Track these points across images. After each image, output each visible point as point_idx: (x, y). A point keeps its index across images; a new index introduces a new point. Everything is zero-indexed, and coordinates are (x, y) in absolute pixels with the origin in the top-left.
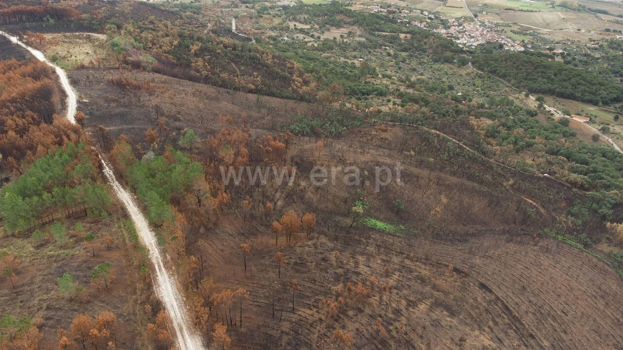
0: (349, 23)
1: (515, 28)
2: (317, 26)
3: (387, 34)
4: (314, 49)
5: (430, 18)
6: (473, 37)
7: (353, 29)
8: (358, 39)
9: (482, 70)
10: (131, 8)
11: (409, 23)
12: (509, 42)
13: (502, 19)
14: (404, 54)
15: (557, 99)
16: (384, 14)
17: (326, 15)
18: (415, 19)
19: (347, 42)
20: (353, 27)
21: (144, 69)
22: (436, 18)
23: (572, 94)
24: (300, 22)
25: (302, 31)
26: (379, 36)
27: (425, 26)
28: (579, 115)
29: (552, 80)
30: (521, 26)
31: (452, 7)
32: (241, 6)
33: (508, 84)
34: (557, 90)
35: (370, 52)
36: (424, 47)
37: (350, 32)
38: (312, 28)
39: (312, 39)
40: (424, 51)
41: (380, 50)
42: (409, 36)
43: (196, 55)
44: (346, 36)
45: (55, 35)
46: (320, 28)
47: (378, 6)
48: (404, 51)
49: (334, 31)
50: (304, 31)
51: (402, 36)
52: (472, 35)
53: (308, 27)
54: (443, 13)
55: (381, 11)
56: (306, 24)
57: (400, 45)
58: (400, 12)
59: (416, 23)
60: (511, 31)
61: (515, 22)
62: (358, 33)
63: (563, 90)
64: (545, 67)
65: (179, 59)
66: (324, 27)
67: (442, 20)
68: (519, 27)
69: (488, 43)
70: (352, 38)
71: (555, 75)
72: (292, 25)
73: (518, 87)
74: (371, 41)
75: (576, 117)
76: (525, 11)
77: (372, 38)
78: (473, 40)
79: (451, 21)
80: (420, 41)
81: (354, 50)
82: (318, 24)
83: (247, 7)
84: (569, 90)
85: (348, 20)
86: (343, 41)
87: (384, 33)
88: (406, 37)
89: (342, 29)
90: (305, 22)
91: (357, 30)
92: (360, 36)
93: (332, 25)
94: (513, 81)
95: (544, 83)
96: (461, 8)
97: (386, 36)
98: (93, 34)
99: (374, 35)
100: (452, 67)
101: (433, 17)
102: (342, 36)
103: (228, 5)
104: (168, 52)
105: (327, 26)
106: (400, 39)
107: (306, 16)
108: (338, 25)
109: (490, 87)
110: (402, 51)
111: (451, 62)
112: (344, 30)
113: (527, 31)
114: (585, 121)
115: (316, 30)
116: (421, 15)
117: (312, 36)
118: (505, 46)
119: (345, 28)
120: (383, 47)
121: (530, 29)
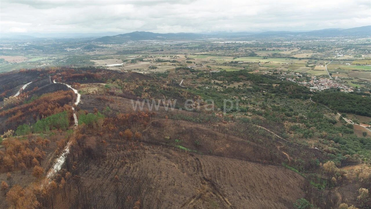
0: (245, 80)
1: (356, 81)
2: (227, 82)
3: (266, 84)
4: (220, 92)
5: (300, 77)
6: (323, 86)
7: (247, 83)
8: (248, 87)
9: (315, 101)
10: (130, 75)
11: (285, 79)
12: (345, 88)
13: (348, 76)
14: (273, 95)
15: (356, 116)
16: (271, 75)
17: (233, 76)
18: (289, 77)
19: (241, 89)
20: (247, 82)
21: (115, 95)
22: (304, 76)
23: (366, 113)
24: (218, 80)
25: (217, 84)
26: (261, 85)
27: (294, 81)
28: (364, 123)
29: (355, 105)
30: (360, 79)
31: (317, 70)
32: (190, 74)
33: (328, 108)
34: (356, 111)
35: (252, 94)
36: (286, 90)
37: (244, 84)
38: (223, 83)
39: (222, 88)
40: (286, 93)
41: (259, 93)
42: (278, 85)
43: (146, 92)
44: (241, 86)
45: (86, 84)
46: (228, 82)
47: (268, 71)
48: (274, 93)
49: (235, 84)
50: (218, 84)
51: (274, 85)
52: (323, 84)
53: (222, 82)
54: (310, 73)
55: (269, 74)
56: (221, 81)
57: (272, 90)
58: (281, 74)
59: (289, 79)
60: (352, 82)
61: (356, 77)
62: (250, 84)
63: (360, 111)
64: (352, 99)
65: (136, 93)
66: (230, 82)
67: (307, 77)
68: (358, 80)
69: (332, 88)
70: (244, 87)
71: (358, 103)
72: (213, 81)
73: (333, 110)
74: (255, 88)
75: (362, 125)
76: (367, 71)
77: (257, 87)
78: (322, 87)
79: (313, 77)
80: (284, 87)
81: (244, 93)
82: (227, 81)
83: (193, 74)
84: (365, 111)
85: (245, 78)
86: (239, 88)
87: (264, 84)
88: (277, 85)
89: (240, 83)
90: (221, 80)
91: (249, 83)
92: (250, 86)
93: (235, 81)
94: (331, 106)
95: (349, 107)
96: (323, 70)
97: (265, 85)
98: (102, 84)
99: (258, 85)
100: (300, 100)
101: (301, 76)
102: (239, 86)
103: (183, 73)
104: (133, 90)
105: (232, 81)
106: (273, 87)
107: (222, 77)
108: (238, 81)
109: (316, 110)
110: (273, 93)
111: (299, 98)
112: (242, 83)
113: (363, 82)
114: (367, 126)
115: (226, 84)
116: (295, 75)
117: (222, 86)
118: (341, 90)
119: (242, 82)
120: (261, 91)
121: (366, 81)
